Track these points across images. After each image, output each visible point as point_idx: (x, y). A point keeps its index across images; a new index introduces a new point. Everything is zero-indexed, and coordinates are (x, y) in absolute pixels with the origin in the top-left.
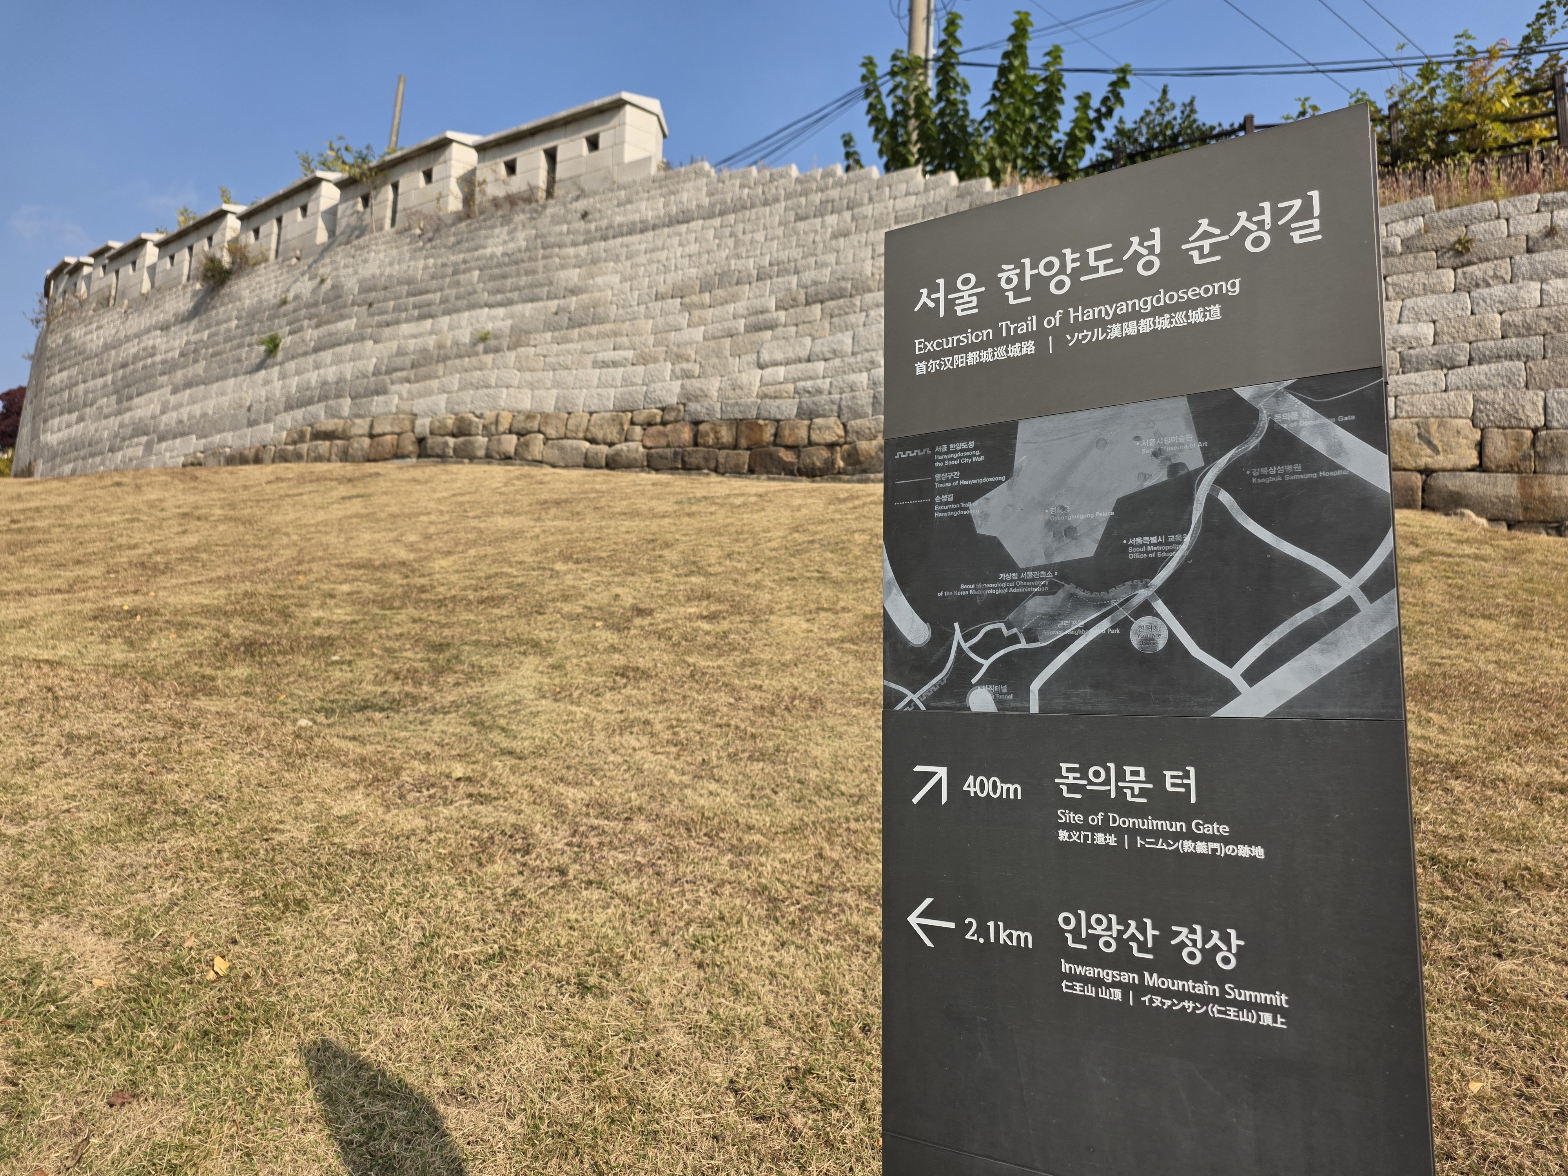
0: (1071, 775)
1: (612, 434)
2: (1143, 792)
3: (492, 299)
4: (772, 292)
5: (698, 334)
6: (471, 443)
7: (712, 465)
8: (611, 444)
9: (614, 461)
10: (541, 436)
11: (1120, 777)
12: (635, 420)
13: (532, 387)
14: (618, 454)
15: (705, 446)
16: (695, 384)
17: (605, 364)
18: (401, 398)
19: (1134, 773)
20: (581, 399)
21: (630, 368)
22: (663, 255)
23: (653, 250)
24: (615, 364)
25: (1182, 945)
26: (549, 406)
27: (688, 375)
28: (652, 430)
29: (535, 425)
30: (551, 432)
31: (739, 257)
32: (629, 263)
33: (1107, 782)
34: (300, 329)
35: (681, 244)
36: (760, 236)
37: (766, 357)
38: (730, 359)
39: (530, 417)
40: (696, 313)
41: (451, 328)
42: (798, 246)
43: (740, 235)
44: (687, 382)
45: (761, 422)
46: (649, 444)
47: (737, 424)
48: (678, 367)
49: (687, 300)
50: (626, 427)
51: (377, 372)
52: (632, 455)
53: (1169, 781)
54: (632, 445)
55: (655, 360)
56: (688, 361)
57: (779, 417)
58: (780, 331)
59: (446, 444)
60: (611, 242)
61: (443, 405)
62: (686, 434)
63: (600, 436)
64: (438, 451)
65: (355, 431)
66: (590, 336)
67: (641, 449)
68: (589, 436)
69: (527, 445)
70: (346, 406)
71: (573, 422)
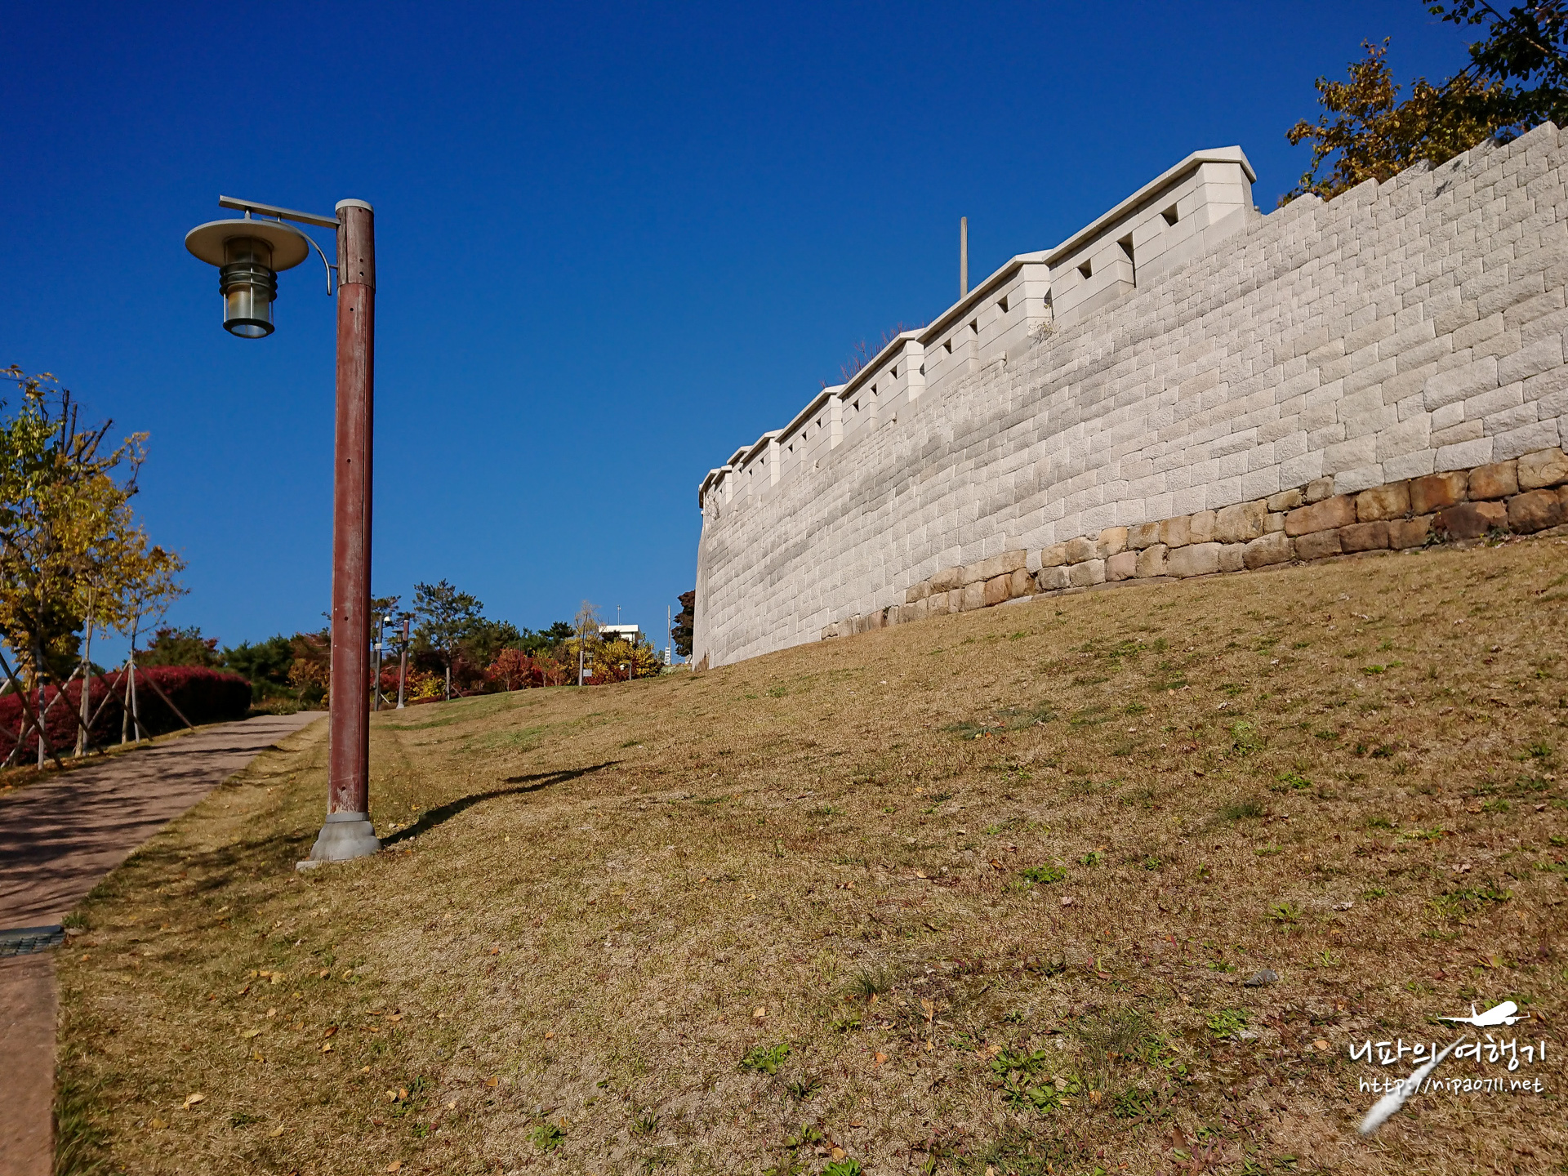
1: (1247, 529)
3: (1087, 413)
4: (1426, 316)
5: (1336, 389)
6: (1087, 569)
7: (1384, 541)
8: (1246, 541)
9: (1254, 559)
10: (1163, 546)
12: (1272, 507)
13: (1144, 494)
14: (1256, 550)
15: (1368, 520)
16: (1341, 451)
17: (1225, 452)
18: (1008, 536)
20: (1201, 498)
21: (1255, 449)
22: (1274, 313)
23: (1262, 310)
24: (1236, 449)
26: (1167, 512)
27: (1331, 441)
28: (1293, 514)
29: (1154, 536)
30: (1174, 540)
31: (1374, 287)
32: (1235, 332)
34: (907, 487)
35: (1295, 294)
36: (1398, 255)
37: (1433, 395)
38: (1385, 409)
39: (1146, 529)
40: (1328, 366)
41: (1049, 453)
42: (1452, 251)
43: (1371, 262)
44: (1332, 449)
45: (1442, 476)
46: (1293, 532)
47: (1408, 485)
48: (1316, 435)
49: (1310, 355)
50: (1261, 517)
51: (982, 515)
52: (1274, 549)
54: (1274, 536)
55: (1286, 433)
56: (1327, 423)
57: (1467, 466)
58: (1446, 360)
59: (1061, 575)
60: (1210, 316)
61: (1052, 534)
62: (1339, 512)
63: (1231, 533)
64: (1053, 583)
65: (969, 577)
66: (1202, 424)
67: (1286, 540)
68: (1219, 536)
69: (1146, 558)
70: (957, 555)
71: (1196, 525)
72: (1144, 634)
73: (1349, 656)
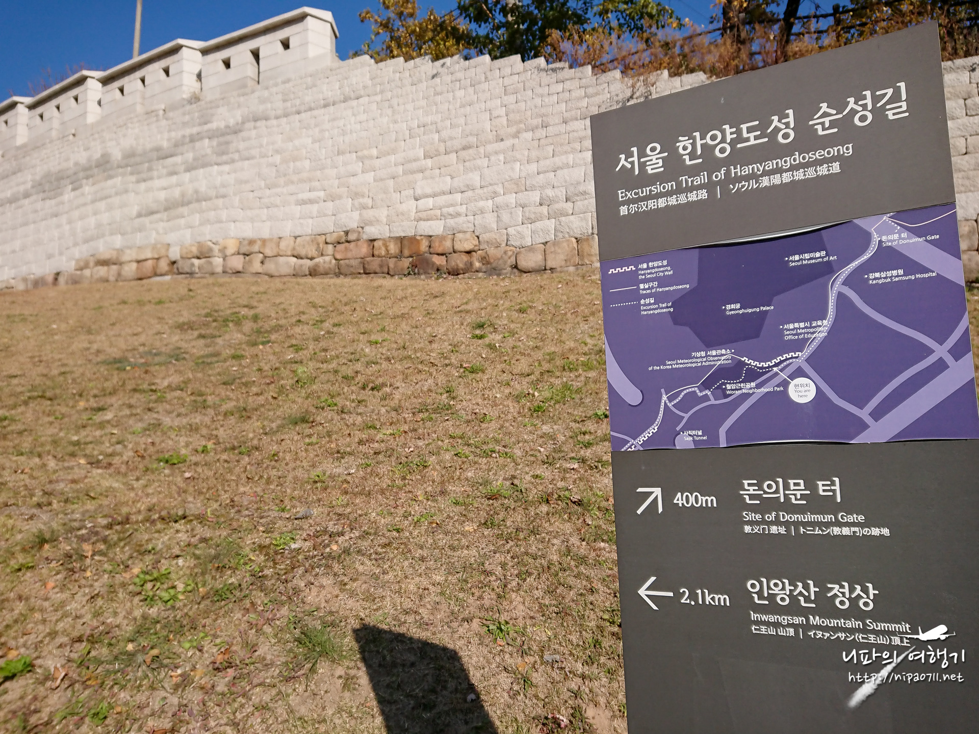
0: (751, 488)
1: (312, 252)
2: (803, 497)
3: (220, 159)
4: (420, 146)
5: (370, 177)
6: (211, 263)
7: (386, 270)
8: (312, 259)
9: (315, 270)
10: (261, 255)
11: (786, 487)
12: (328, 240)
13: (252, 220)
14: (317, 265)
15: (379, 256)
16: (369, 214)
17: (304, 202)
18: (158, 233)
19: (795, 484)
20: (287, 229)
21: (322, 204)
22: (341, 123)
23: (334, 120)
24: (311, 202)
25: (836, 596)
26: (266, 234)
27: (364, 207)
28: (340, 247)
29: (256, 248)
30: (268, 252)
31: (396, 122)
32: (317, 130)
33: (777, 491)
34: (81, 187)
35: (354, 115)
36: (410, 107)
37: (419, 192)
38: (394, 195)
39: (252, 242)
40: (367, 162)
41: (191, 181)
42: (437, 112)
43: (396, 107)
44: (364, 212)
45: (418, 238)
46: (338, 257)
47: (401, 240)
48: (356, 202)
49: (359, 154)
50: (321, 246)
51: (139, 215)
52: (327, 266)
53: (821, 488)
54: (327, 258)
55: (340, 197)
56: (363, 196)
57: (431, 234)
58: (428, 173)
59: (193, 265)
60: (303, 115)
61: (188, 236)
62: (364, 250)
63: (303, 253)
64: (187, 269)
65: (125, 258)
66: (292, 182)
67: (334, 261)
68: (296, 254)
69: (250, 262)
70: (118, 241)
71: (283, 245)
72: (246, 309)
73: (363, 333)
